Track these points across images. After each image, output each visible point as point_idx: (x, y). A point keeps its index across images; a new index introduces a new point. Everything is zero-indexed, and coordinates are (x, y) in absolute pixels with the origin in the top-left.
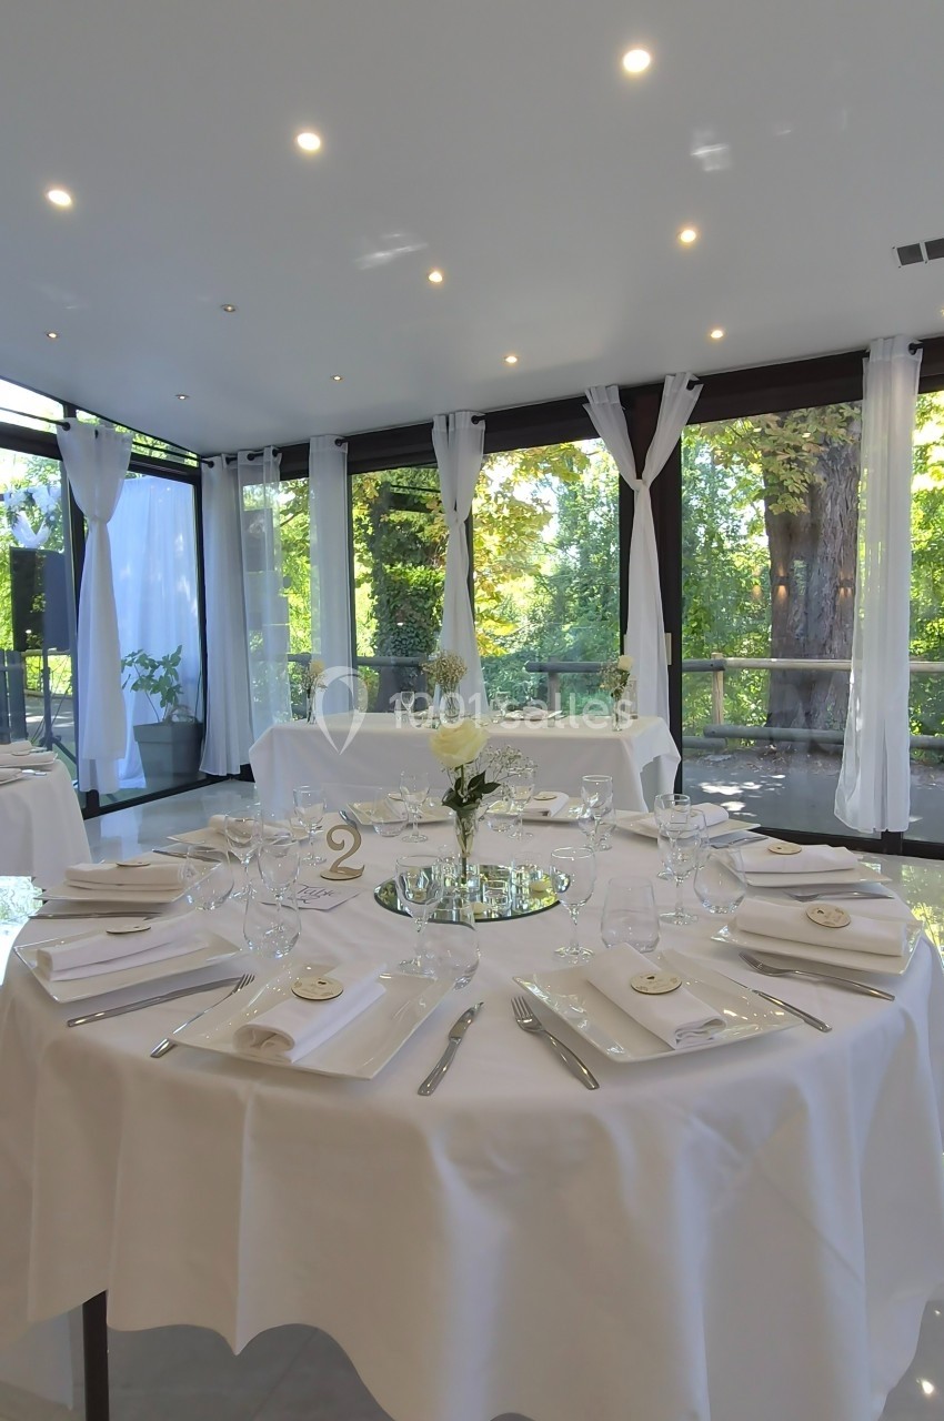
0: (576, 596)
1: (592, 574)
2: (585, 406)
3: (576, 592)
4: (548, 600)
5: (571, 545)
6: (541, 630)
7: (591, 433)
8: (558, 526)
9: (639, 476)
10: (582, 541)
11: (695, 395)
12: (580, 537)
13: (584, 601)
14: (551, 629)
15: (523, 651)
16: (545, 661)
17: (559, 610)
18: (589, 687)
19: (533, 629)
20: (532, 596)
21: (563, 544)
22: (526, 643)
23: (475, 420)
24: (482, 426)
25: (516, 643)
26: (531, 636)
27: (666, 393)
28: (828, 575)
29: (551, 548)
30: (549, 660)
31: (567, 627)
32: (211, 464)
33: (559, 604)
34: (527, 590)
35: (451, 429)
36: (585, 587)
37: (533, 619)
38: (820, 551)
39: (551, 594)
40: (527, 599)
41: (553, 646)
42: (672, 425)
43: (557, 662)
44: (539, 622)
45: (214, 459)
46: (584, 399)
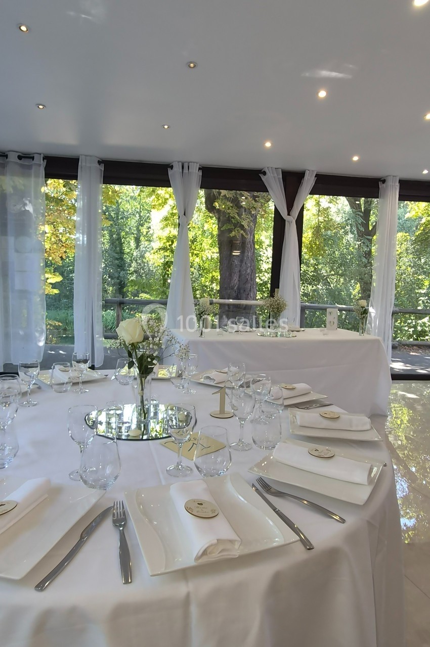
24: (202, 173)
27: (306, 178)
28: (249, 265)
35: (186, 170)
46: (260, 171)
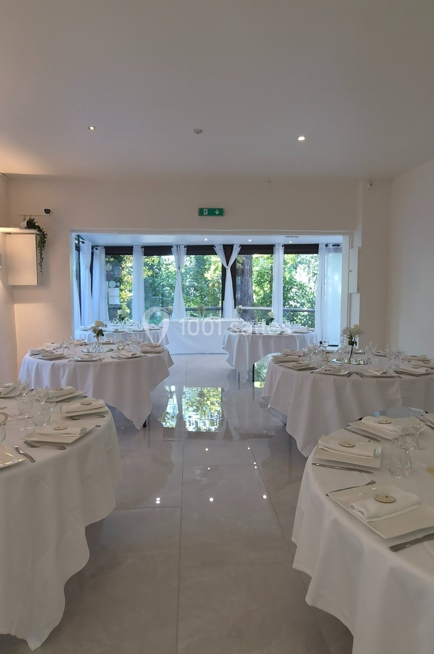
2: (214, 248)
7: (215, 254)
9: (227, 265)
11: (239, 249)
24: (186, 249)
27: (234, 248)
32: (97, 249)
35: (179, 249)
38: (244, 278)
42: (234, 256)
45: (97, 248)
46: (213, 246)
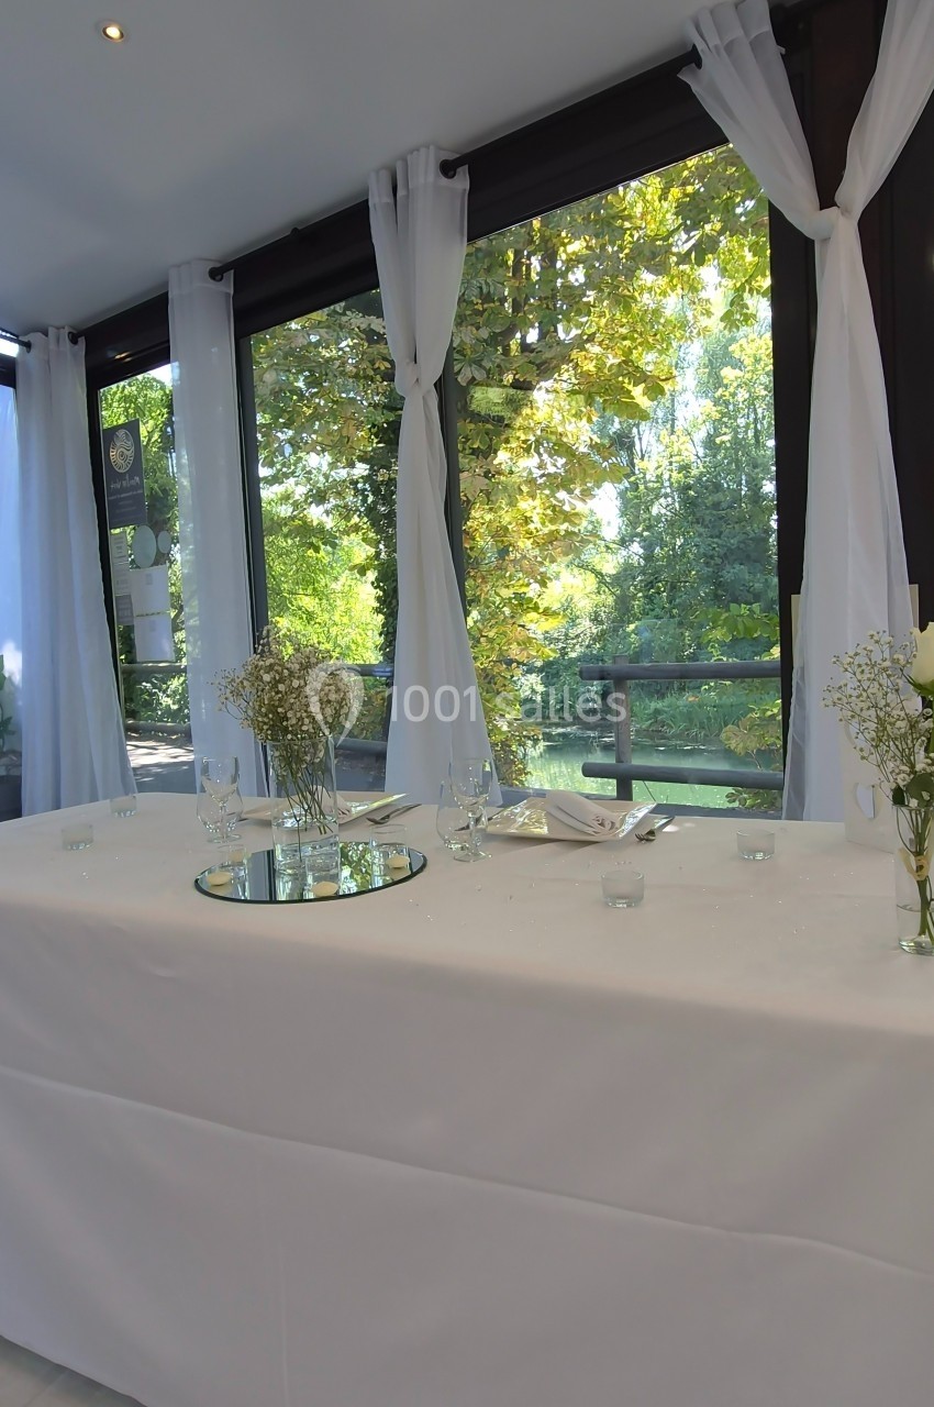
0: (640, 594)
1: (657, 572)
3: (640, 591)
4: (610, 600)
5: (633, 542)
6: (603, 633)
8: (620, 520)
9: (827, 199)
10: (645, 534)
12: (644, 530)
13: (650, 599)
14: (615, 630)
15: (585, 655)
16: (609, 664)
17: (623, 609)
18: (658, 692)
19: (595, 631)
20: (594, 596)
21: (624, 542)
22: (588, 647)
23: (448, 169)
24: (462, 182)
25: (577, 646)
26: (594, 639)
29: (612, 546)
30: (615, 662)
31: (632, 627)
33: (623, 604)
34: (588, 591)
35: (401, 193)
36: (650, 585)
37: (596, 619)
39: (613, 593)
40: (587, 601)
41: (617, 649)
43: (624, 665)
44: (601, 623)
